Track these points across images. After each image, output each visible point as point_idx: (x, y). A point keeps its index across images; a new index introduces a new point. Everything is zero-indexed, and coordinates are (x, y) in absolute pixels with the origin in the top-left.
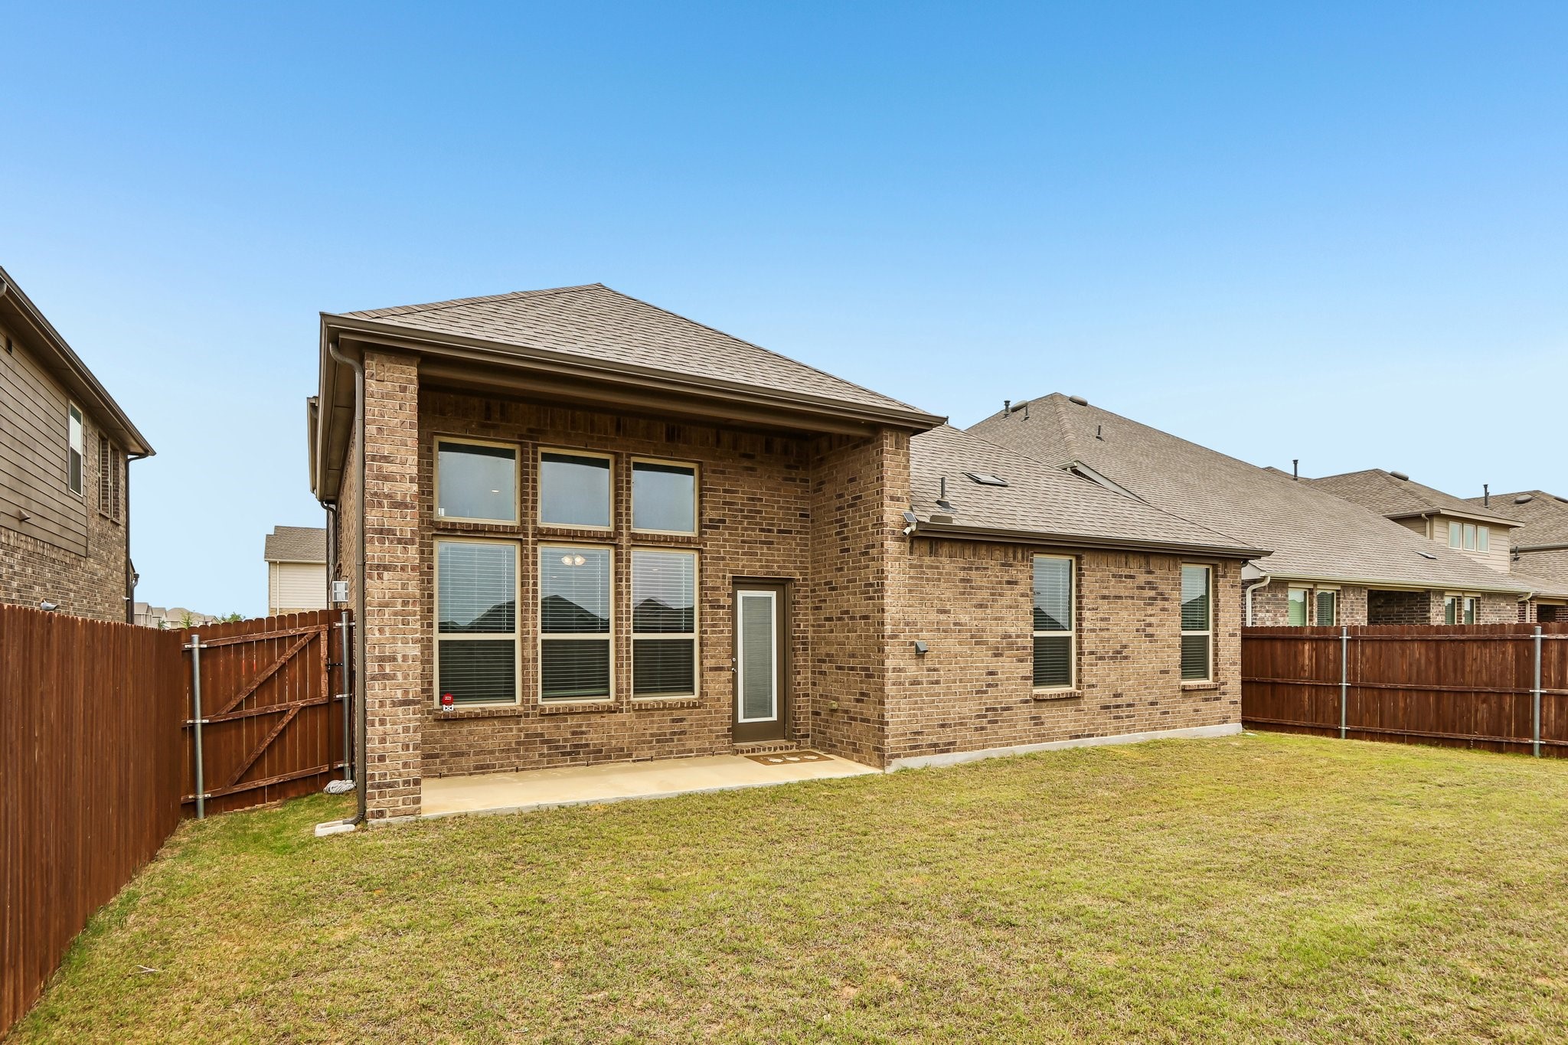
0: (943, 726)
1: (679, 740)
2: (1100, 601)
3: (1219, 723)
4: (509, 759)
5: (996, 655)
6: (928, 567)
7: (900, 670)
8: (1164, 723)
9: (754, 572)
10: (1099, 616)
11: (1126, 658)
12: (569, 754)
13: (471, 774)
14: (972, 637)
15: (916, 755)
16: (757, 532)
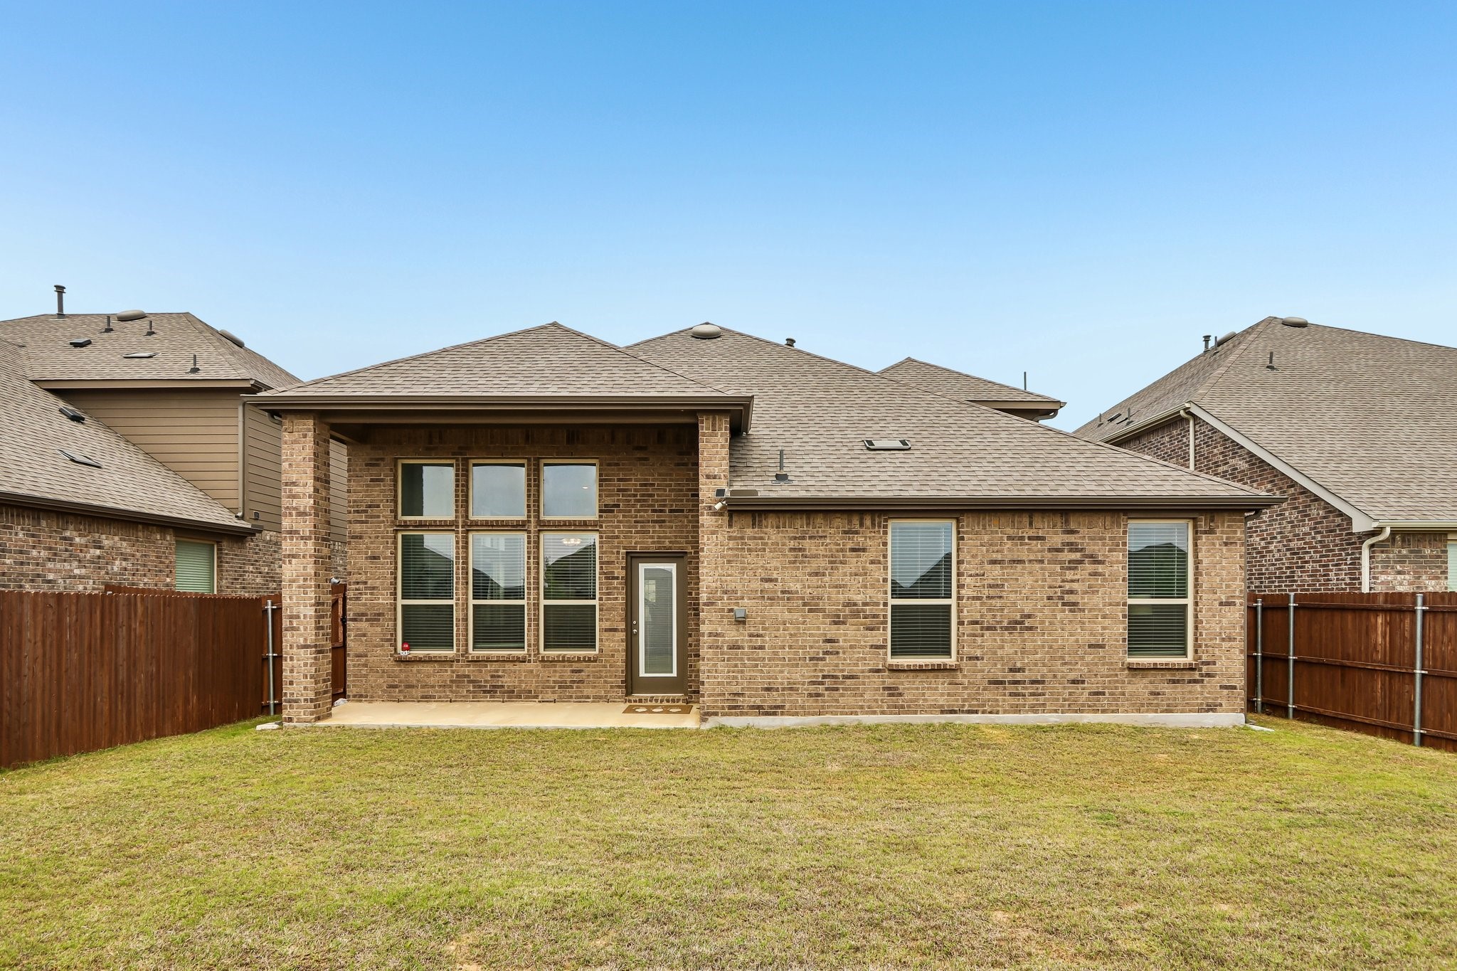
0: (768, 689)
1: (577, 687)
2: (988, 567)
3: (1199, 711)
4: (445, 692)
5: (836, 623)
6: (750, 538)
7: (717, 635)
8: (1095, 705)
9: (646, 548)
10: (986, 582)
11: (1030, 628)
12: (489, 692)
13: (419, 701)
14: (805, 605)
15: (736, 715)
16: (650, 513)
